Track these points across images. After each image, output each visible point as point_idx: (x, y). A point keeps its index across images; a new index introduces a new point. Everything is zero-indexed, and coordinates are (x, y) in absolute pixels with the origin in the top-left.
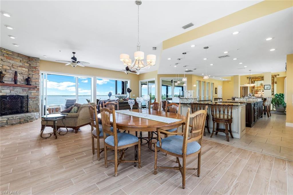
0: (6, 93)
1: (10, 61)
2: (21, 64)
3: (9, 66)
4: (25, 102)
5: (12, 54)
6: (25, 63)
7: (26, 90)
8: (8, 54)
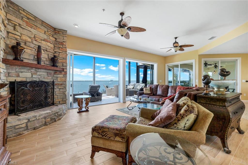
0: (26, 78)
1: (32, 30)
2: (45, 37)
3: (30, 38)
4: (50, 90)
5: (34, 19)
6: (50, 37)
7: (51, 73)
8: (28, 18)
